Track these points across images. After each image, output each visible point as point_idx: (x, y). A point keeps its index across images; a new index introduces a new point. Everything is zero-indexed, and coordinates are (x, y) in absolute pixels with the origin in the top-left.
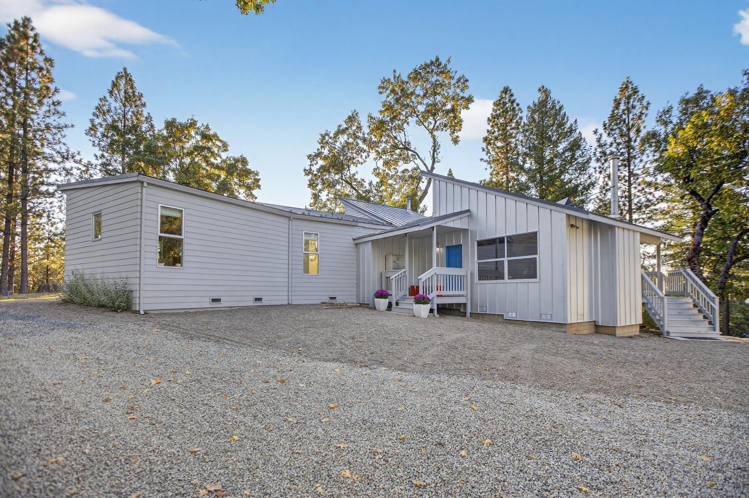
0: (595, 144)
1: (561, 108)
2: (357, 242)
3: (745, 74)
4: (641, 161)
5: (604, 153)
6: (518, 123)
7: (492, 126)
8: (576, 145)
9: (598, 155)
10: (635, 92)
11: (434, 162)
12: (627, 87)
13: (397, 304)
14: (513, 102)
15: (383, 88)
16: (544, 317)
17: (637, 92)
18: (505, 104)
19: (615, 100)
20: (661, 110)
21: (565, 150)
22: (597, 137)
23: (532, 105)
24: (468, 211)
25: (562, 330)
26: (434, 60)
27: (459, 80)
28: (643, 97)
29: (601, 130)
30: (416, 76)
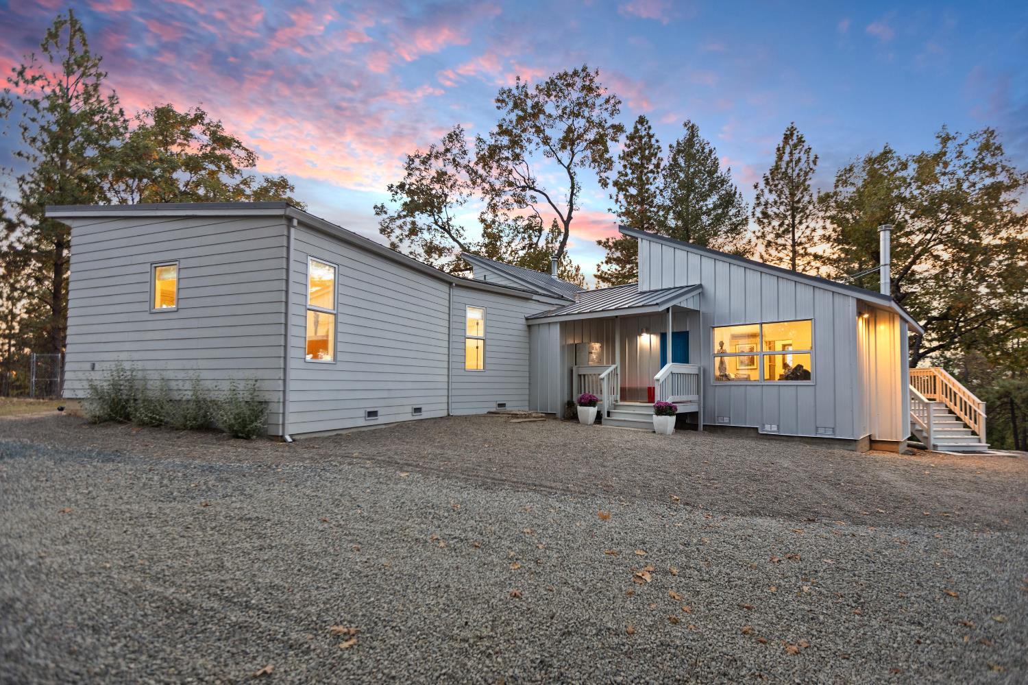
0: (753, 202)
1: (711, 151)
2: (531, 322)
3: (938, 137)
4: (808, 227)
5: (765, 215)
6: (657, 166)
7: (625, 166)
8: (728, 200)
9: (758, 214)
10: (800, 141)
11: (571, 210)
12: (792, 134)
13: (609, 414)
14: (650, 137)
15: (503, 101)
16: (821, 431)
17: (804, 142)
18: (641, 138)
19: (778, 149)
20: (843, 169)
21: (716, 207)
22: (758, 192)
23: (675, 145)
24: (700, 286)
25: (850, 448)
26: (580, 69)
27: (607, 101)
28: (810, 149)
29: (762, 185)
30: (550, 88)
